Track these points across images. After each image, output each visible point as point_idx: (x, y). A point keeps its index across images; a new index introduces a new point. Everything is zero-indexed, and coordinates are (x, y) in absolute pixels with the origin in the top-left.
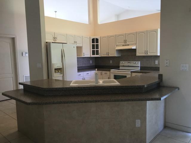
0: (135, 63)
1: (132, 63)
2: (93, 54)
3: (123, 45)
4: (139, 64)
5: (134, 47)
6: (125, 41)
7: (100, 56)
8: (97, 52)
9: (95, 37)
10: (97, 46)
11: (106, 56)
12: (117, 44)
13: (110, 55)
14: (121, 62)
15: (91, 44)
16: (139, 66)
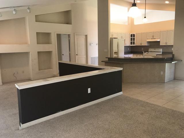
0: (159, 50)
1: (157, 50)
2: (131, 44)
3: (152, 39)
4: (161, 50)
5: (159, 40)
6: (153, 36)
7: (135, 45)
8: (134, 42)
9: (133, 33)
10: (134, 39)
11: (140, 45)
12: (148, 38)
13: (142, 45)
14: (150, 49)
15: (130, 37)
16: (161, 51)
